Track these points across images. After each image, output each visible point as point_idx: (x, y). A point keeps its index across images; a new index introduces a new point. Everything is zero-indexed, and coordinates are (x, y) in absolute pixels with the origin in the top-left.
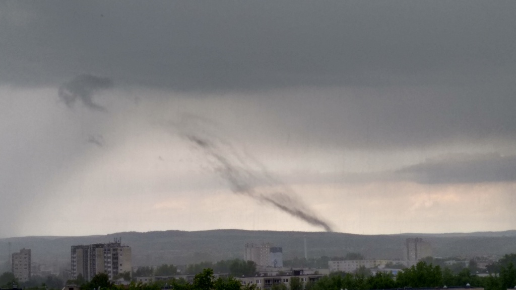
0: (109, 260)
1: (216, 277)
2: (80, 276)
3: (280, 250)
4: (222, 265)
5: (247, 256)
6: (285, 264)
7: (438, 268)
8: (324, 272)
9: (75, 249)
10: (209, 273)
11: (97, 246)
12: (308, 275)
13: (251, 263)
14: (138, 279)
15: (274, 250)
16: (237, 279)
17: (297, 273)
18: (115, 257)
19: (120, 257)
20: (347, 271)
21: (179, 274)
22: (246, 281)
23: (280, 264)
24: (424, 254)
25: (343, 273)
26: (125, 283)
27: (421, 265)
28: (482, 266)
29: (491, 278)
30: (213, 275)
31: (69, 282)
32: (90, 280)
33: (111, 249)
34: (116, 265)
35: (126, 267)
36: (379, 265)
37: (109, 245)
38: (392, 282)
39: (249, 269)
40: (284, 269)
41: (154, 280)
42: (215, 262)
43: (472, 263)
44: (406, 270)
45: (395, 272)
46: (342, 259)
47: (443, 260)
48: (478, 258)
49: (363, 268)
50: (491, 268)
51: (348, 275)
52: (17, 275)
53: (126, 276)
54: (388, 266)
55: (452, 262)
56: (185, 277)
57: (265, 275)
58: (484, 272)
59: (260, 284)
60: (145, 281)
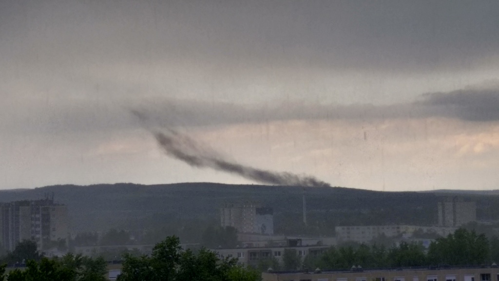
0: (38, 223)
1: (183, 247)
3: (270, 211)
4: (192, 231)
5: (226, 220)
6: (277, 230)
7: (482, 236)
8: (329, 242)
11: (22, 203)
12: (307, 246)
13: (230, 229)
14: (77, 249)
15: (262, 211)
16: (212, 251)
17: (293, 243)
18: (46, 219)
19: (53, 219)
21: (132, 243)
22: (223, 254)
23: (270, 230)
27: (460, 233)
30: (179, 245)
32: (11, 250)
33: (40, 207)
34: (46, 230)
35: (59, 232)
36: (405, 232)
37: (37, 202)
38: (421, 256)
39: (228, 237)
40: (275, 238)
41: (98, 250)
44: (441, 240)
45: (427, 244)
46: (354, 224)
49: (382, 237)
51: (363, 246)
53: (61, 244)
54: (416, 234)
56: (140, 247)
57: (250, 246)
59: (243, 258)
60: (86, 252)
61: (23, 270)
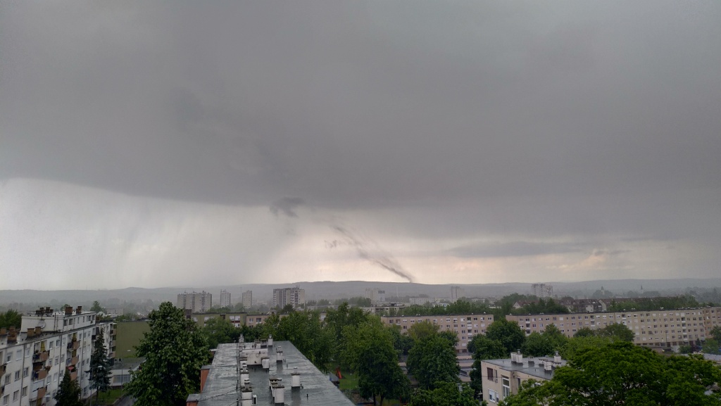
0: (293, 297)
1: (350, 306)
2: (278, 306)
3: (384, 292)
4: (353, 300)
5: (366, 296)
6: (386, 299)
7: (468, 303)
8: (407, 305)
9: (275, 291)
10: (346, 304)
11: (287, 289)
12: (399, 306)
13: (368, 299)
14: (308, 307)
15: (380, 292)
16: (361, 308)
17: (393, 305)
18: (297, 295)
19: (299, 295)
20: (420, 304)
21: (330, 305)
22: (365, 309)
23: (384, 300)
24: (460, 296)
25: (418, 306)
26: (302, 310)
27: (459, 301)
28: (492, 302)
29: (497, 309)
30: (348, 305)
31: (272, 309)
32: (283, 308)
33: (294, 291)
34: (296, 300)
35: (302, 301)
36: (437, 301)
37: (293, 289)
38: (444, 311)
39: (367, 303)
40: (386, 303)
41: (317, 308)
42: (349, 299)
43: (487, 301)
44: (451, 304)
45: (446, 305)
46: (417, 297)
47: (471, 299)
48: (490, 298)
49: (428, 303)
50: (496, 304)
51: (420, 306)
52: (244, 305)
53: (302, 306)
54: (442, 302)
55: (475, 300)
56: (333, 306)
57: (376, 306)
58: (493, 306)
59: (373, 311)
60: (312, 308)
61: (287, 316)
